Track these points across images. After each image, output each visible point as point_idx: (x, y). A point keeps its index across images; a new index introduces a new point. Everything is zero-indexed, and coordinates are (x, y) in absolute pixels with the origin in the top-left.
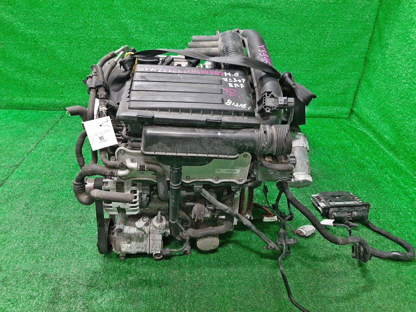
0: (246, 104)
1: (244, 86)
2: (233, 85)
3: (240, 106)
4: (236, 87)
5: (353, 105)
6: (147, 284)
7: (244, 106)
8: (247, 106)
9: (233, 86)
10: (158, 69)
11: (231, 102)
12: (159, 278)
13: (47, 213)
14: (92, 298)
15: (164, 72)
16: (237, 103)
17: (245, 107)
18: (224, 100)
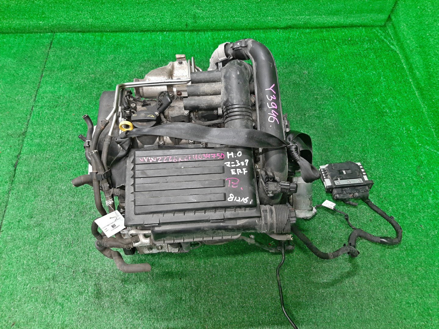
0: (248, 198)
1: (247, 171)
2: (236, 171)
3: (242, 201)
4: (238, 174)
5: (392, 11)
6: (169, 275)
7: (245, 200)
8: (249, 200)
9: (236, 174)
10: (157, 158)
11: (233, 197)
12: (179, 269)
13: (70, 199)
14: (128, 292)
15: (164, 162)
16: (239, 198)
17: (247, 201)
18: (226, 195)
